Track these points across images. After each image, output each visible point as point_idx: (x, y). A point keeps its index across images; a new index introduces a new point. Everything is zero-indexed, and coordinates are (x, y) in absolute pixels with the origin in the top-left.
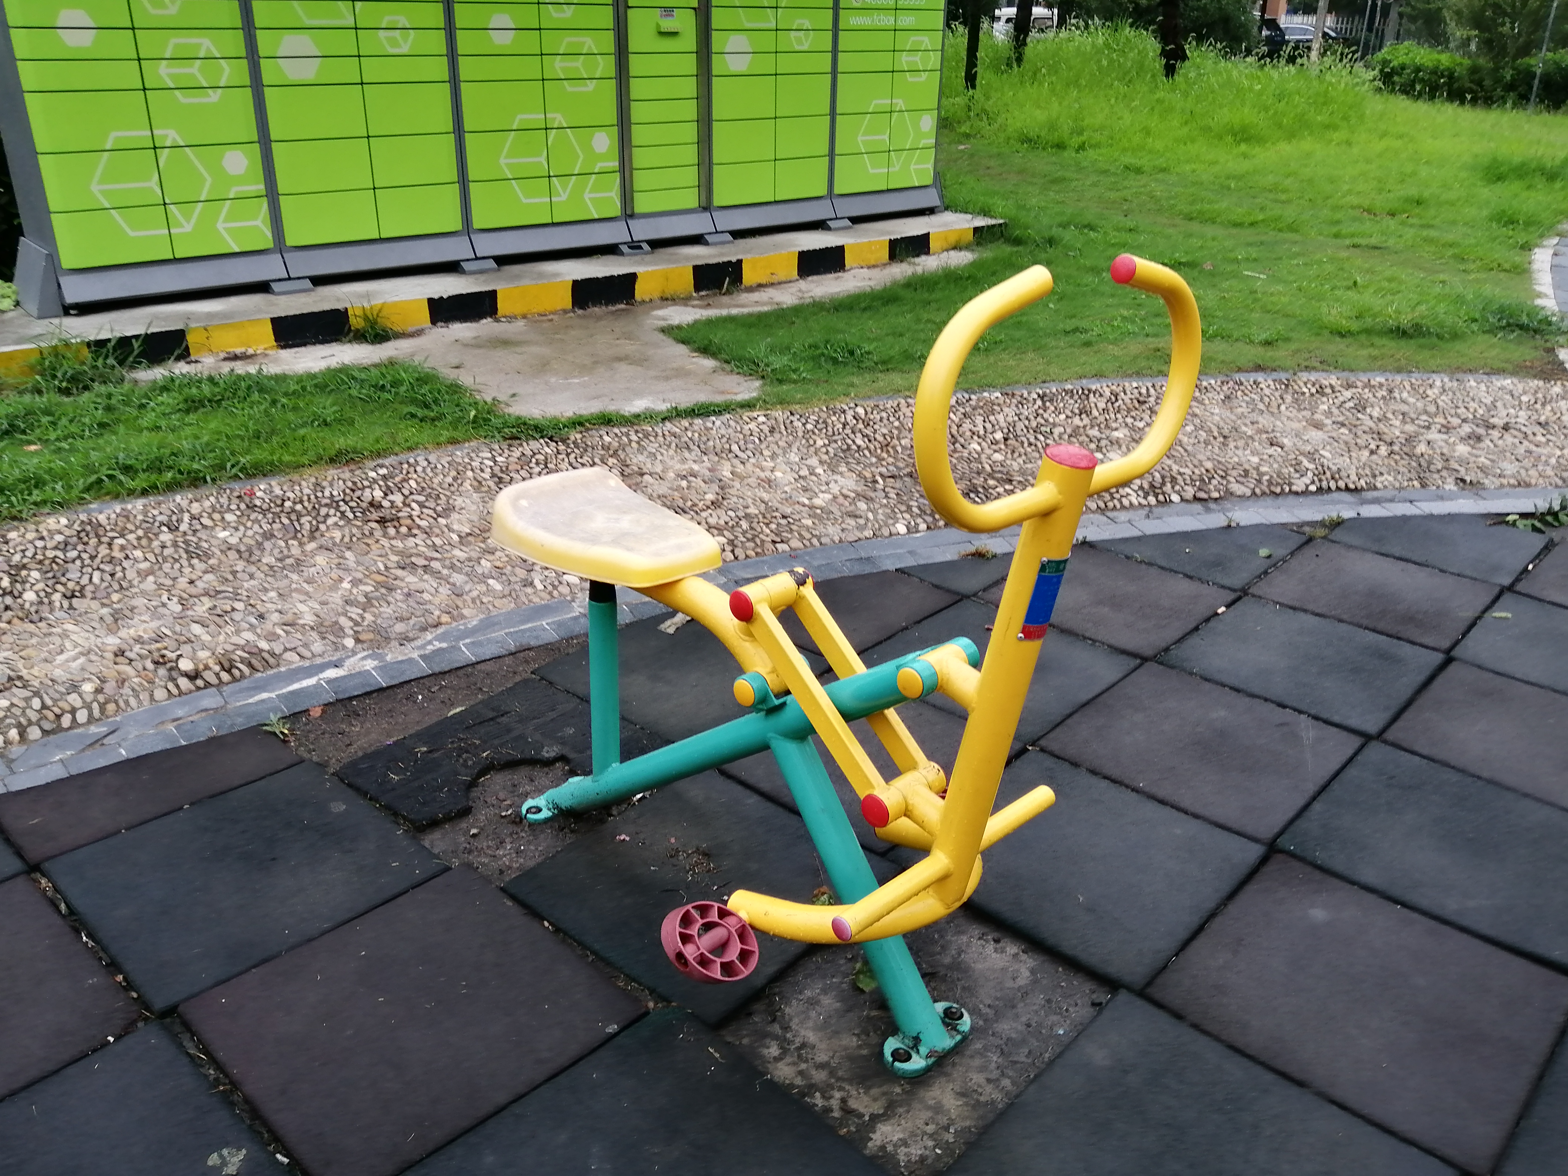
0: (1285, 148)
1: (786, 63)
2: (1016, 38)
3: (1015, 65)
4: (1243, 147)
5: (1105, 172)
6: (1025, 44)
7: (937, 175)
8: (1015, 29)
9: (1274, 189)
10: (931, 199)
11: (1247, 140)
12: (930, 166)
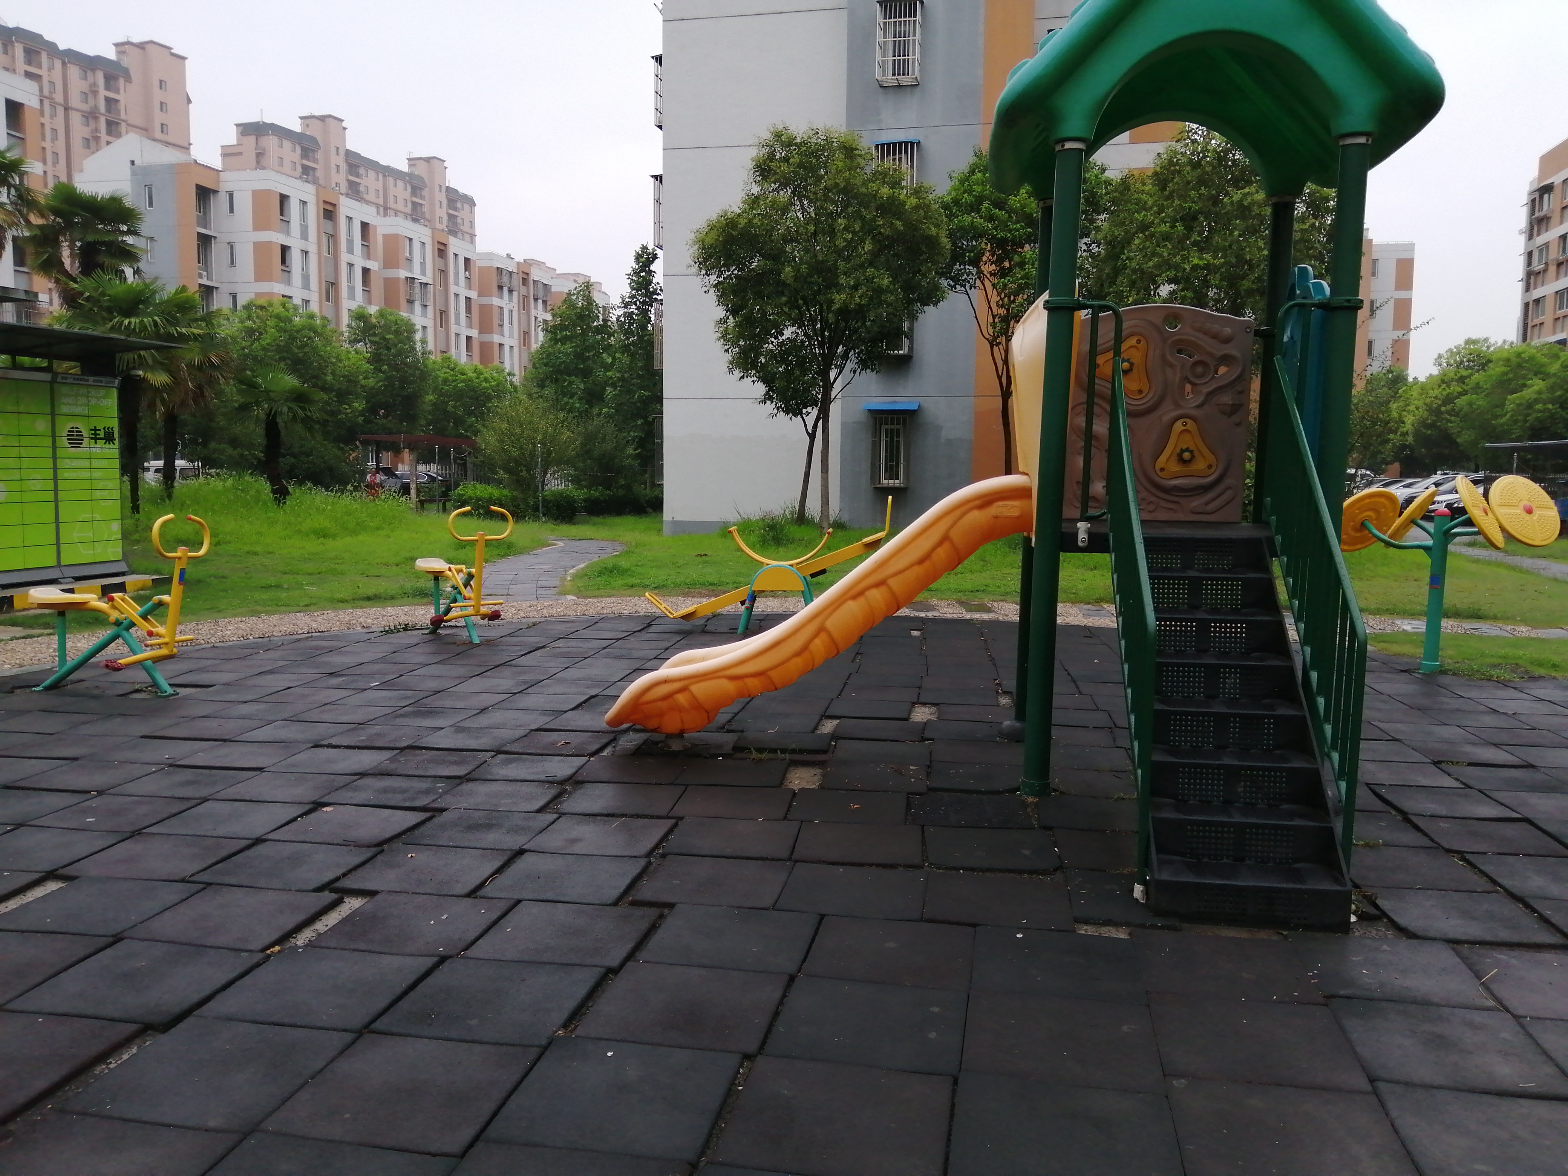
0: (348, 539)
1: (27, 497)
2: (166, 483)
3: (167, 500)
4: (322, 540)
5: (234, 555)
6: (173, 487)
7: (124, 554)
8: (164, 477)
9: (336, 558)
10: (123, 567)
11: (324, 537)
12: (120, 550)
